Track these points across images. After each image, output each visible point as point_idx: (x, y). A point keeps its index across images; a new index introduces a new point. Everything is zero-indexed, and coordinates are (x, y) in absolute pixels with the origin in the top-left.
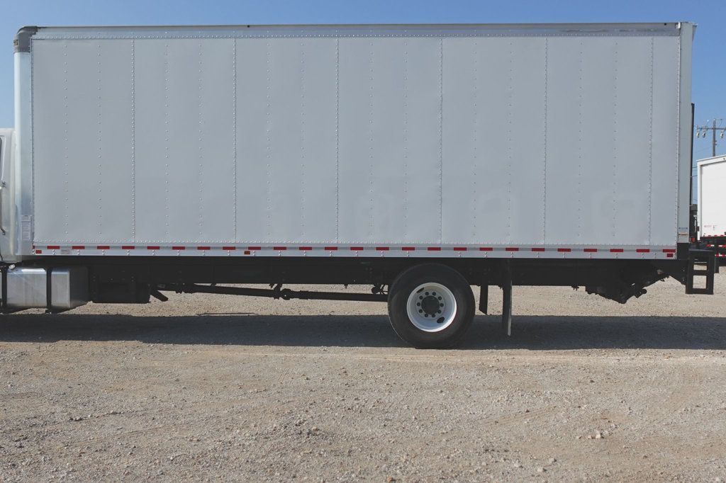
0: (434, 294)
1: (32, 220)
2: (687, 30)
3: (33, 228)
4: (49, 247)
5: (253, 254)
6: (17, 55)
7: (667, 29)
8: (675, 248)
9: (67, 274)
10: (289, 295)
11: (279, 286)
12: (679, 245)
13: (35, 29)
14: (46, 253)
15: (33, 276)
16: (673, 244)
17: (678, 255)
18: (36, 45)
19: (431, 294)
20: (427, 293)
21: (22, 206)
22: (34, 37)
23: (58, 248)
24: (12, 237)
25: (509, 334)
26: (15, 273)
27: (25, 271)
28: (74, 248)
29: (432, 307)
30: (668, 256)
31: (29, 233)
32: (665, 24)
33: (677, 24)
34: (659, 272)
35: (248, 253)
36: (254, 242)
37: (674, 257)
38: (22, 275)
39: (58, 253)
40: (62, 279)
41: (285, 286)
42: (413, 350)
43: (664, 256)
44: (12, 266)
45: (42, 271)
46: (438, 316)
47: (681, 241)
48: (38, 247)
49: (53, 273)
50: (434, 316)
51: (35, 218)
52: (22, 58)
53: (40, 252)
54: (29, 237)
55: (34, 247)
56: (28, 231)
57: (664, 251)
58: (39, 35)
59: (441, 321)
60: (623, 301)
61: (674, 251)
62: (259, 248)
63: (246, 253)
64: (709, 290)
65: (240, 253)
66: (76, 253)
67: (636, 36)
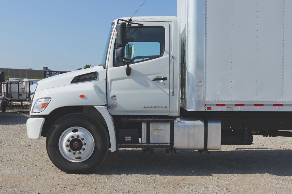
3: (205, 91)
4: (217, 105)
9: (219, 125)
14: (215, 109)
21: (197, 74)
23: (224, 105)
26: (180, 124)
28: (236, 105)
39: (224, 109)
40: (216, 128)
44: (178, 119)
45: (200, 123)
48: (209, 105)
49: (209, 124)
51: (207, 83)
53: (210, 109)
54: (202, 96)
55: (206, 105)
56: (201, 92)
66: (238, 109)
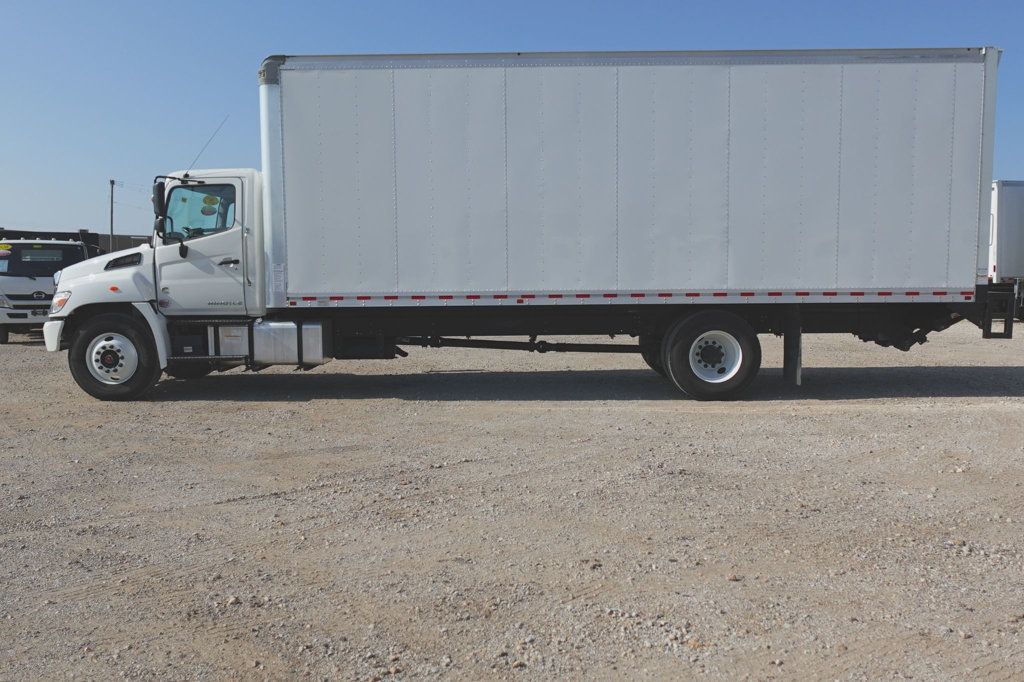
0: (714, 343)
1: (286, 269)
2: (992, 56)
3: (286, 278)
4: (305, 299)
5: (527, 302)
6: (263, 89)
7: (970, 55)
8: (973, 290)
9: (319, 328)
10: (544, 348)
11: (534, 339)
12: (977, 286)
13: (282, 59)
14: (301, 304)
15: (283, 330)
16: (971, 286)
17: (977, 297)
18: (286, 76)
19: (710, 343)
20: (707, 343)
21: (274, 254)
22: (282, 67)
23: (314, 298)
24: (258, 289)
25: (799, 382)
26: (262, 327)
27: (273, 325)
28: (332, 298)
29: (713, 356)
30: (966, 298)
31: (282, 284)
32: (969, 49)
33: (981, 49)
34: (953, 316)
35: (522, 302)
36: (528, 289)
37: (973, 300)
38: (271, 330)
39: (314, 304)
40: (314, 333)
41: (540, 338)
42: (695, 402)
43: (961, 299)
44: (259, 320)
45: (291, 325)
46: (718, 366)
47: (980, 283)
48: (293, 298)
49: (304, 327)
50: (713, 366)
51: (289, 267)
52: (269, 92)
53: (295, 304)
54: (283, 286)
55: (288, 298)
56: (280, 281)
57: (962, 293)
58: (288, 64)
59: (722, 371)
60: (905, 348)
61: (972, 293)
62: (533, 296)
63: (519, 301)
64: (1007, 334)
65: (512, 302)
66: (335, 304)
67: (938, 62)
